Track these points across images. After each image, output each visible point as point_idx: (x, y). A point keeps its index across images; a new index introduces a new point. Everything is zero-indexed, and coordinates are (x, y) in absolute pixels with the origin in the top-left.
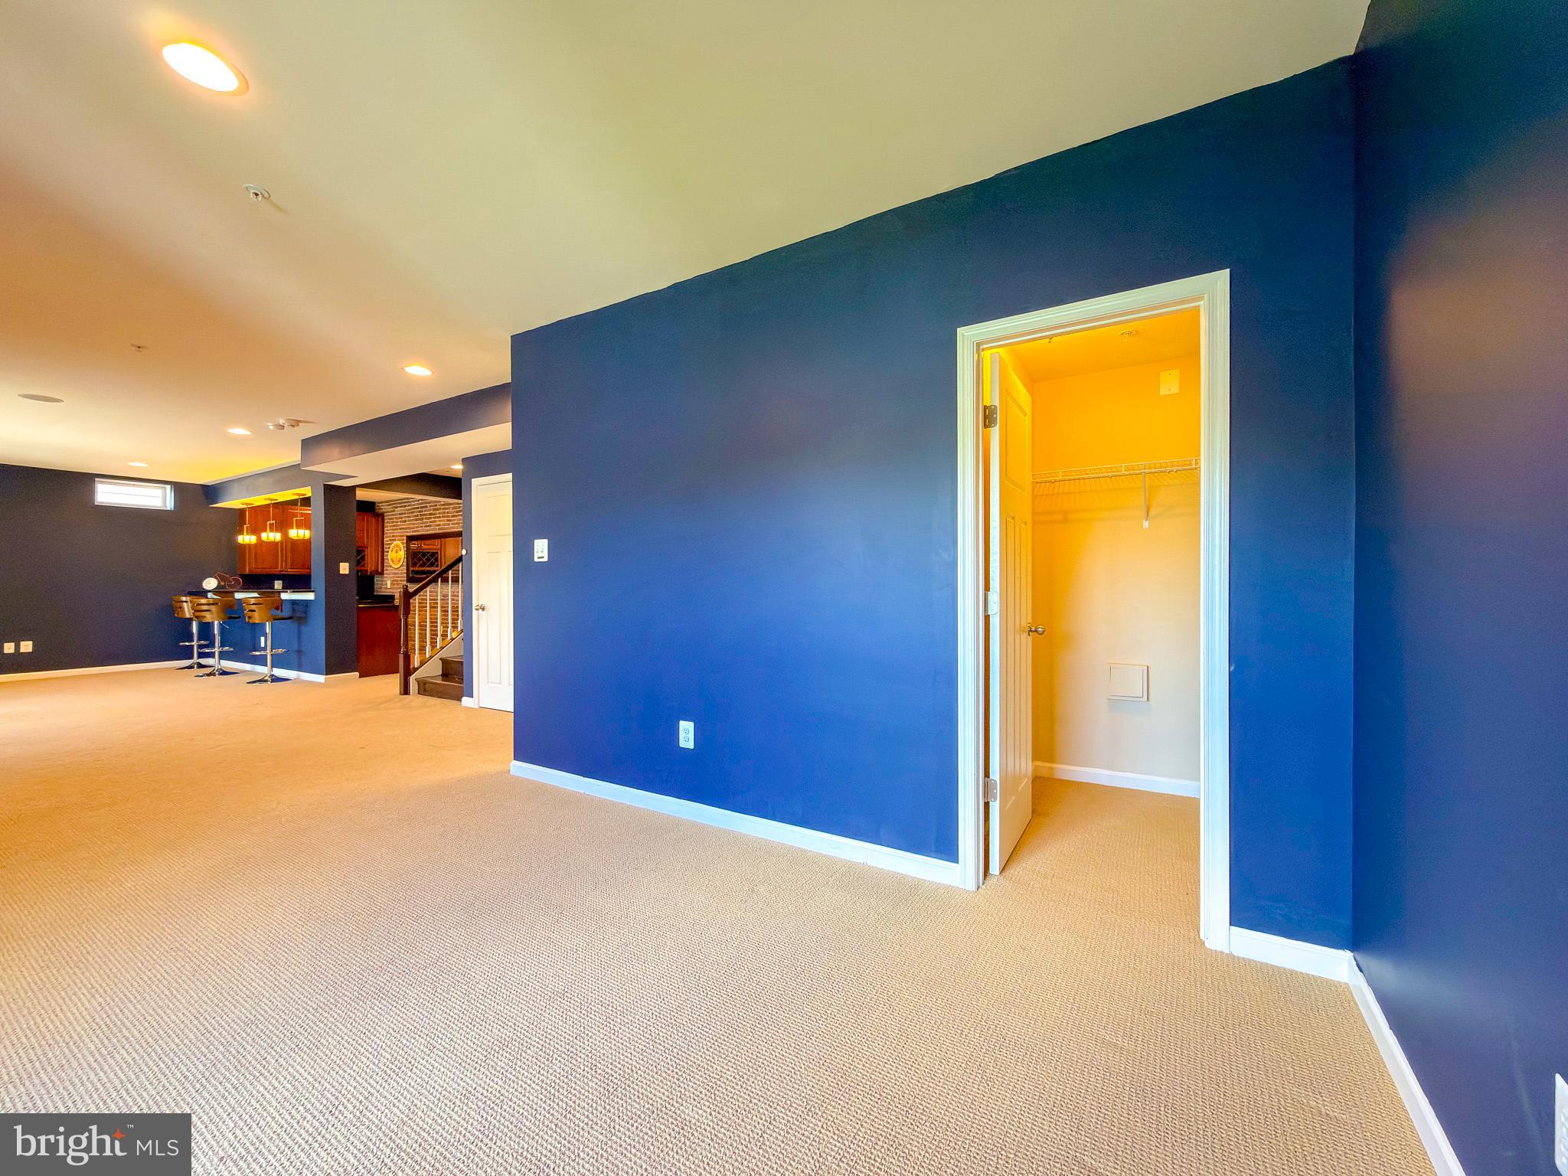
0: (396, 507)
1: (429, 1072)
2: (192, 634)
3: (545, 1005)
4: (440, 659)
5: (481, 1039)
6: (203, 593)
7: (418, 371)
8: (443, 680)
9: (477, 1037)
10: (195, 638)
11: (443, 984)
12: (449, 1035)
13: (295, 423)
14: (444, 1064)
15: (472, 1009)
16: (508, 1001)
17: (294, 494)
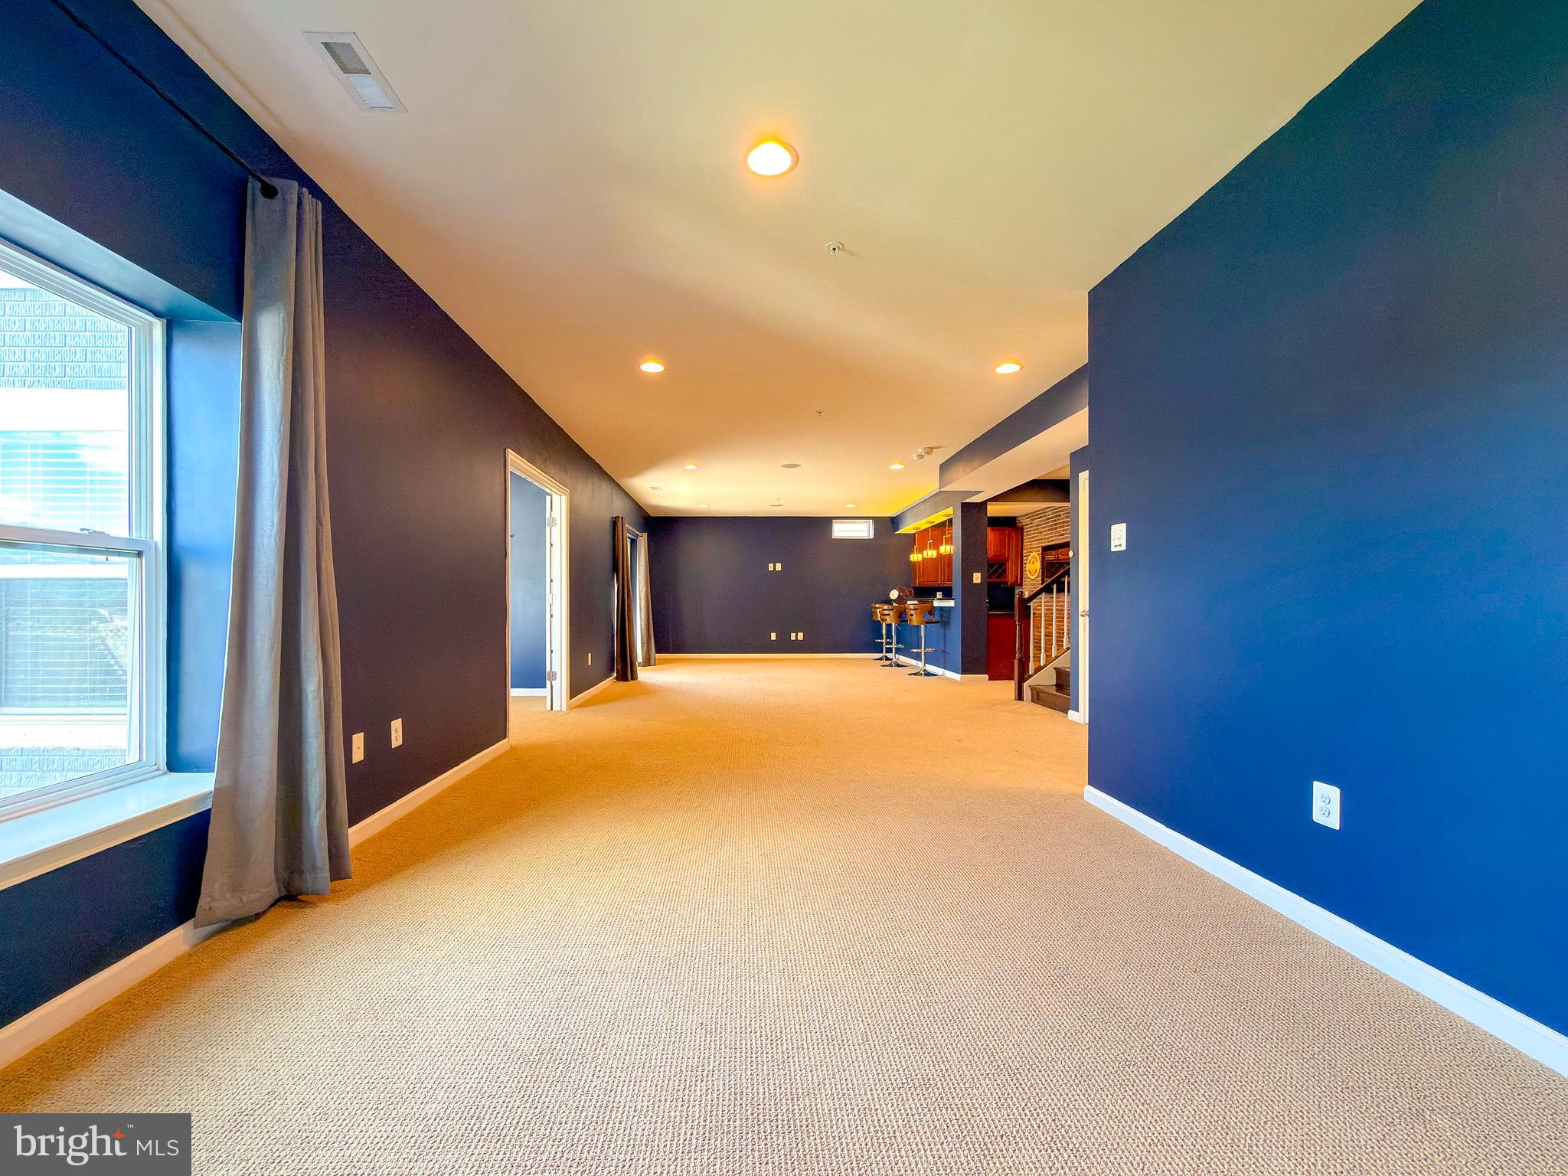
0: (1033, 520)
1: (851, 1062)
2: (882, 635)
3: (988, 1071)
4: (1054, 668)
5: (909, 1062)
6: (889, 602)
7: (1008, 368)
8: (1057, 691)
9: (907, 1058)
10: (884, 637)
11: (907, 984)
12: (885, 1038)
13: (930, 450)
14: (866, 1062)
15: (918, 1025)
16: (954, 1041)
17: (943, 516)
